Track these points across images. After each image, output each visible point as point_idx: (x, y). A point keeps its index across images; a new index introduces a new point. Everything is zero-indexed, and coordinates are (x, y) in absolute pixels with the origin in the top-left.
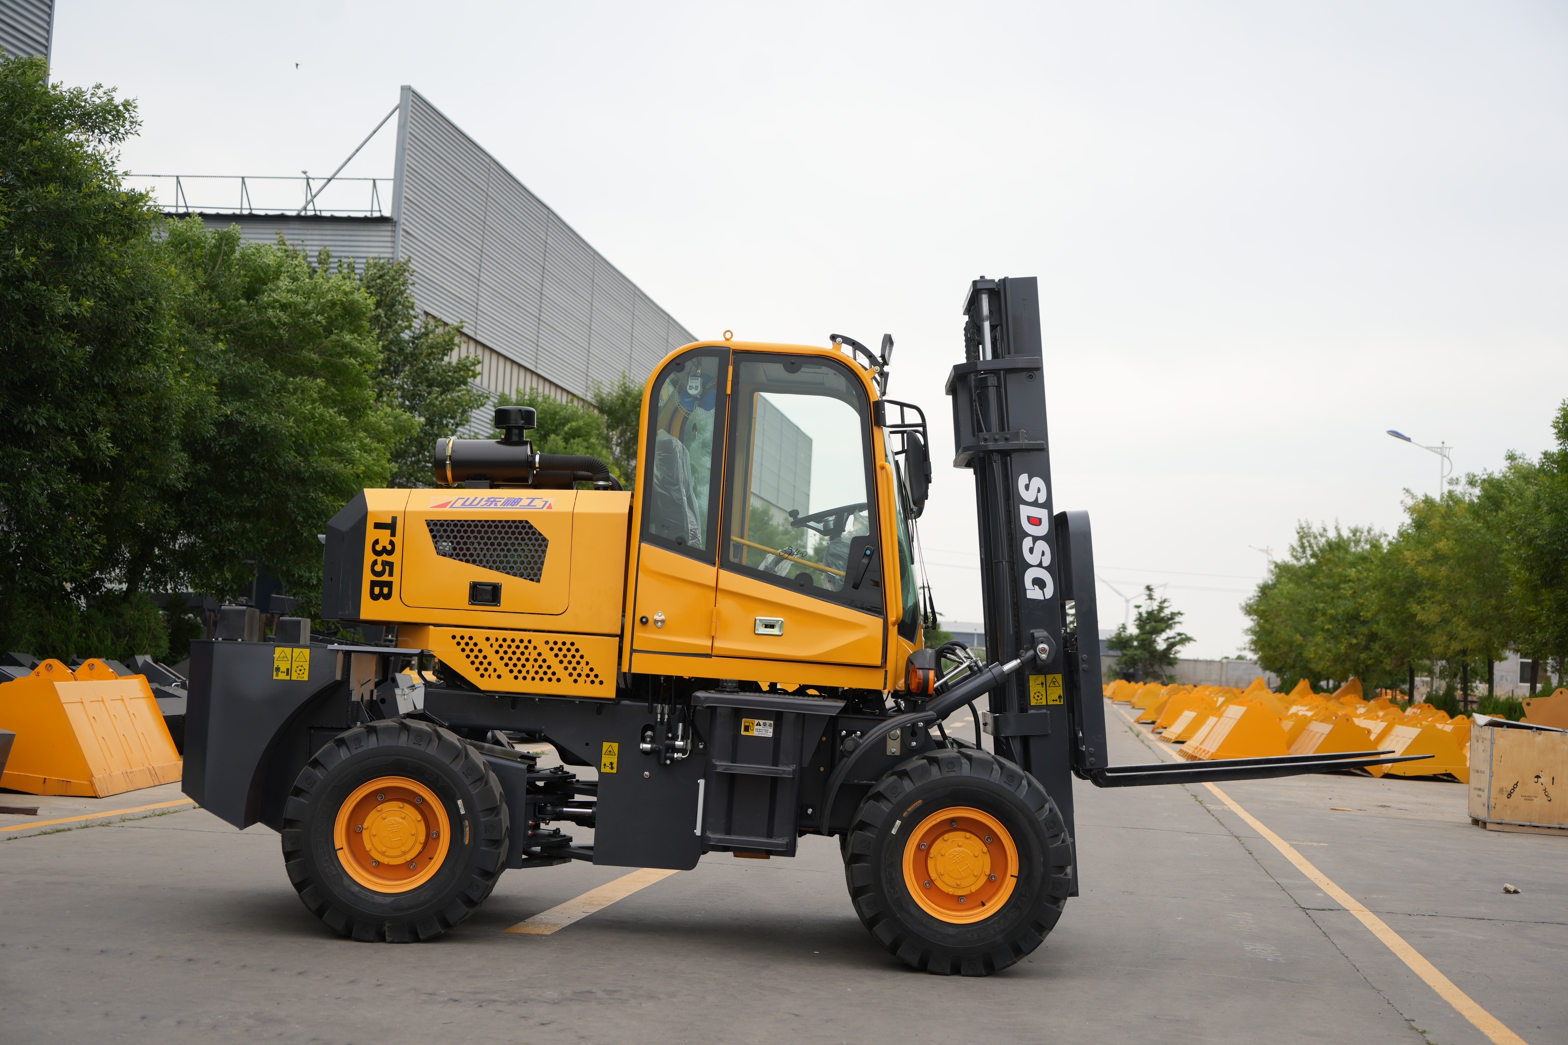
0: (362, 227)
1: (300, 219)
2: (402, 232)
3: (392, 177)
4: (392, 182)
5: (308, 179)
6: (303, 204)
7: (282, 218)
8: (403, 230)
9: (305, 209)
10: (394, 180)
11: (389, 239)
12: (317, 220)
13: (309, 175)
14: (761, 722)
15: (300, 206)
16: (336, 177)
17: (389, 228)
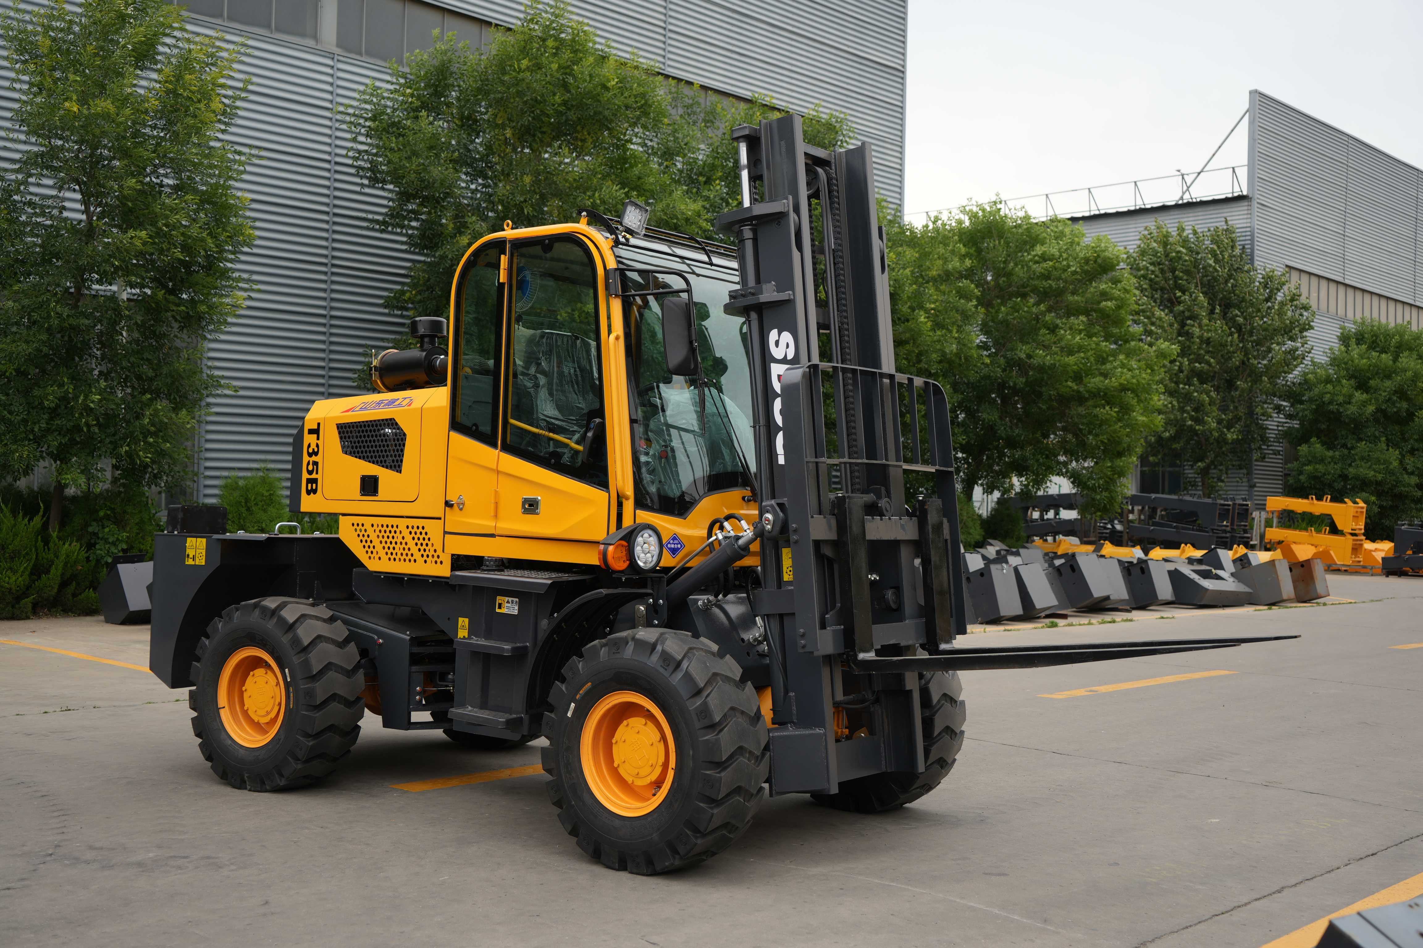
0: (1225, 206)
1: (1177, 207)
2: (1257, 205)
3: (1246, 163)
4: (1246, 168)
5: (1183, 175)
6: (1180, 194)
7: (1164, 208)
8: (1258, 203)
9: (1182, 198)
10: (1248, 165)
11: (1246, 212)
12: (1190, 205)
13: (1183, 172)
14: (510, 599)
15: (1177, 197)
16: (1205, 170)
17: (1246, 204)
